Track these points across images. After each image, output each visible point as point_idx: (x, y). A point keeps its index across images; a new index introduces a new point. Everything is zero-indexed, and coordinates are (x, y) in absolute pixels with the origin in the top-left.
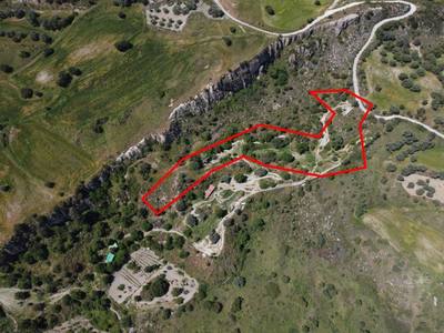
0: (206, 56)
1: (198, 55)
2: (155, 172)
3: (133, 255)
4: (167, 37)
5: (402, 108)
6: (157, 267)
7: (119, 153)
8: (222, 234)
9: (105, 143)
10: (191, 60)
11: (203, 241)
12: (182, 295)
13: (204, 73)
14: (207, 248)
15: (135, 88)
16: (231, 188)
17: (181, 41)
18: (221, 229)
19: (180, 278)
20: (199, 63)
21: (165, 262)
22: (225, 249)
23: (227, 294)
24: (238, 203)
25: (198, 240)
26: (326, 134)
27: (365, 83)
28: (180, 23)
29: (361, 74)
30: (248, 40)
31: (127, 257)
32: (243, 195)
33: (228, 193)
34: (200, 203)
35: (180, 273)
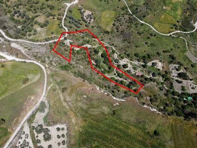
0: (79, 99)
1: (80, 104)
2: (150, 96)
3: (180, 92)
4: (73, 134)
5: (59, 25)
6: (177, 81)
7: (159, 114)
8: (151, 63)
9: (159, 125)
10: (85, 107)
11: (158, 68)
12: (177, 67)
13: (89, 96)
14: (160, 65)
15: (120, 130)
16: (131, 68)
17: (73, 121)
18: (149, 64)
19: (173, 71)
20: (85, 101)
21: (173, 79)
22: (155, 59)
23: (165, 55)
24: (136, 63)
25: (159, 70)
26: (85, 46)
27: (52, 38)
28: (58, 129)
29: (47, 40)
30: (58, 80)
31: (183, 93)
32: (131, 63)
33: (134, 68)
34: (146, 76)
35: (172, 72)
